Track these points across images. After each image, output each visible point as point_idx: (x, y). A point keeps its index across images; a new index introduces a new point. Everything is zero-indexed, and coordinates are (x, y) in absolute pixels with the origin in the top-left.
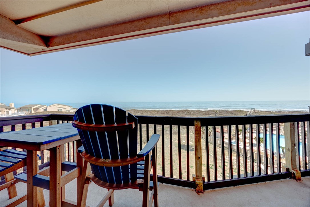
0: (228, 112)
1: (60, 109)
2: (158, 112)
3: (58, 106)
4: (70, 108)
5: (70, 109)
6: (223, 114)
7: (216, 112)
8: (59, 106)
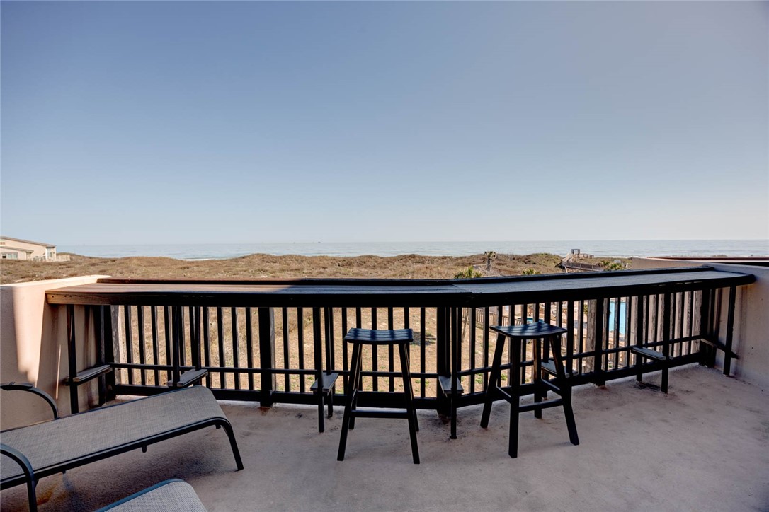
0: (518, 260)
1: (10, 254)
2: (334, 261)
3: (4, 243)
4: (47, 251)
5: (46, 255)
6: (506, 264)
7: (489, 256)
8: (7, 245)
